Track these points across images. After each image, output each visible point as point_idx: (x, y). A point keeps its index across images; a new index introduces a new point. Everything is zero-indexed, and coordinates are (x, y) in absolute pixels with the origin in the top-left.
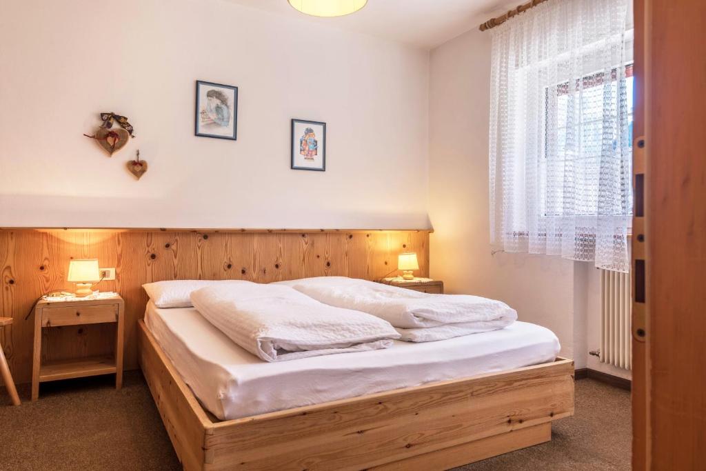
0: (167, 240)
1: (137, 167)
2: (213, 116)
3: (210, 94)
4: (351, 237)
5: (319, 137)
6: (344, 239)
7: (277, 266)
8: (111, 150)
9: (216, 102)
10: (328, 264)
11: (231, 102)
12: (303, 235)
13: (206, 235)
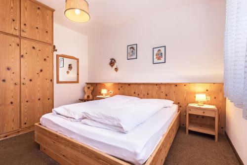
0: (121, 85)
1: (116, 69)
2: (131, 54)
3: (130, 48)
4: (176, 86)
5: (163, 51)
6: (173, 87)
7: (148, 94)
8: (112, 66)
9: (132, 49)
10: (166, 95)
11: (135, 49)
12: (157, 85)
13: (129, 84)
